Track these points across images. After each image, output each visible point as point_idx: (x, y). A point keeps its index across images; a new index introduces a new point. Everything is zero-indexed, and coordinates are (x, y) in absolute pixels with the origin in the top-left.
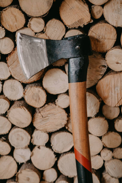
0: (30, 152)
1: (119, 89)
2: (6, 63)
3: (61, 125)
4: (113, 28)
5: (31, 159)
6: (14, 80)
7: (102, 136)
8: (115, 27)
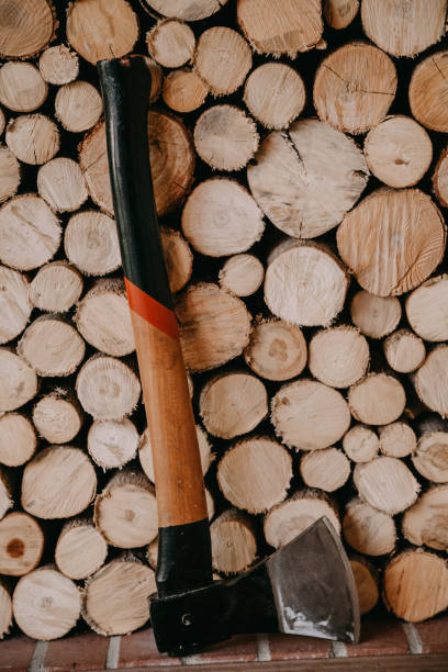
0: (137, 436)
1: (402, 242)
2: (78, 161)
3: (233, 349)
4: (387, 61)
5: (138, 457)
6: (99, 214)
7: (349, 387)
8: (393, 59)
